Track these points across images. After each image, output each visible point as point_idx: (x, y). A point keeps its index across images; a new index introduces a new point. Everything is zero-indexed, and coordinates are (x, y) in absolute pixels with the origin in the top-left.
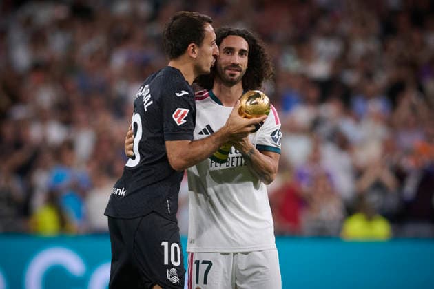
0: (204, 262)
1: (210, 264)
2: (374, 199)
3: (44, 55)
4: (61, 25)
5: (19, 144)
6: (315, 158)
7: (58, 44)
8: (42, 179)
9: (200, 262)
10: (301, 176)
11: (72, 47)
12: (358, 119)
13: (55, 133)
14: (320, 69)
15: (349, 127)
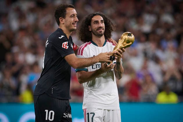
0: (91, 113)
1: (94, 114)
2: (171, 85)
3: (25, 24)
4: (32, 10)
5: (14, 63)
6: (145, 67)
7: (31, 19)
8: (25, 79)
9: (89, 114)
10: (139, 75)
11: (37, 20)
12: (163, 50)
13: (30, 58)
14: (147, 28)
15: (160, 54)
